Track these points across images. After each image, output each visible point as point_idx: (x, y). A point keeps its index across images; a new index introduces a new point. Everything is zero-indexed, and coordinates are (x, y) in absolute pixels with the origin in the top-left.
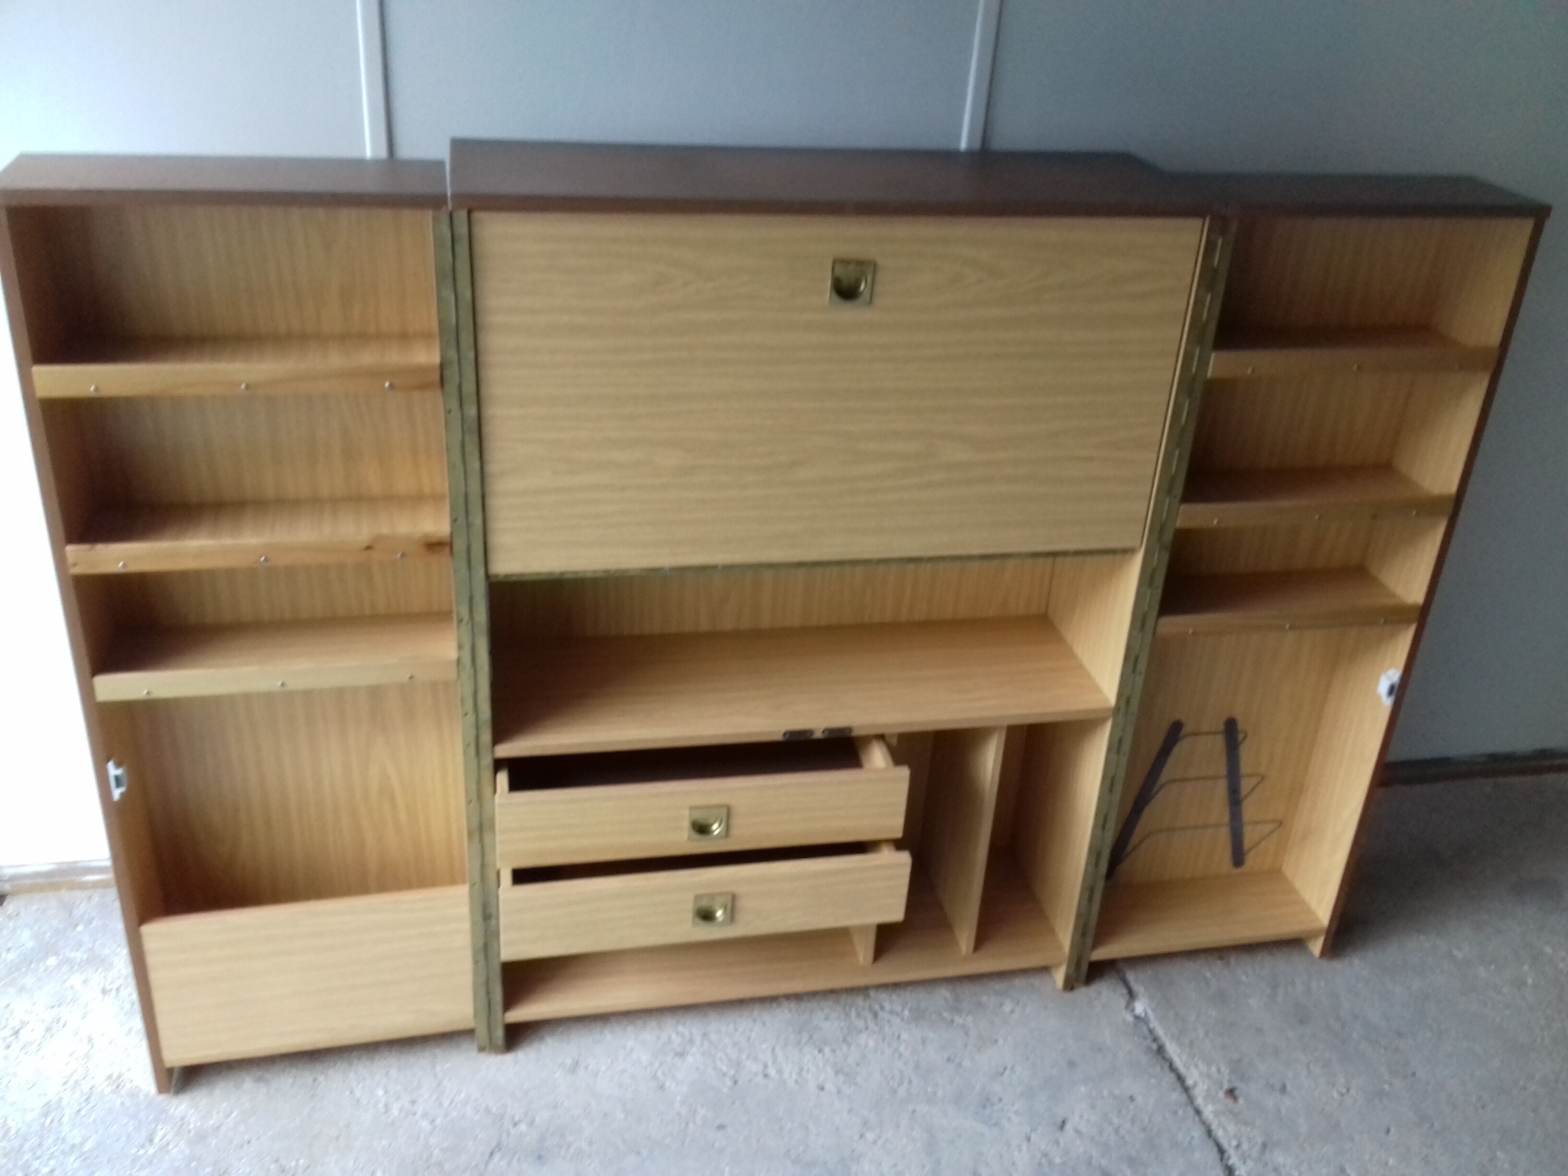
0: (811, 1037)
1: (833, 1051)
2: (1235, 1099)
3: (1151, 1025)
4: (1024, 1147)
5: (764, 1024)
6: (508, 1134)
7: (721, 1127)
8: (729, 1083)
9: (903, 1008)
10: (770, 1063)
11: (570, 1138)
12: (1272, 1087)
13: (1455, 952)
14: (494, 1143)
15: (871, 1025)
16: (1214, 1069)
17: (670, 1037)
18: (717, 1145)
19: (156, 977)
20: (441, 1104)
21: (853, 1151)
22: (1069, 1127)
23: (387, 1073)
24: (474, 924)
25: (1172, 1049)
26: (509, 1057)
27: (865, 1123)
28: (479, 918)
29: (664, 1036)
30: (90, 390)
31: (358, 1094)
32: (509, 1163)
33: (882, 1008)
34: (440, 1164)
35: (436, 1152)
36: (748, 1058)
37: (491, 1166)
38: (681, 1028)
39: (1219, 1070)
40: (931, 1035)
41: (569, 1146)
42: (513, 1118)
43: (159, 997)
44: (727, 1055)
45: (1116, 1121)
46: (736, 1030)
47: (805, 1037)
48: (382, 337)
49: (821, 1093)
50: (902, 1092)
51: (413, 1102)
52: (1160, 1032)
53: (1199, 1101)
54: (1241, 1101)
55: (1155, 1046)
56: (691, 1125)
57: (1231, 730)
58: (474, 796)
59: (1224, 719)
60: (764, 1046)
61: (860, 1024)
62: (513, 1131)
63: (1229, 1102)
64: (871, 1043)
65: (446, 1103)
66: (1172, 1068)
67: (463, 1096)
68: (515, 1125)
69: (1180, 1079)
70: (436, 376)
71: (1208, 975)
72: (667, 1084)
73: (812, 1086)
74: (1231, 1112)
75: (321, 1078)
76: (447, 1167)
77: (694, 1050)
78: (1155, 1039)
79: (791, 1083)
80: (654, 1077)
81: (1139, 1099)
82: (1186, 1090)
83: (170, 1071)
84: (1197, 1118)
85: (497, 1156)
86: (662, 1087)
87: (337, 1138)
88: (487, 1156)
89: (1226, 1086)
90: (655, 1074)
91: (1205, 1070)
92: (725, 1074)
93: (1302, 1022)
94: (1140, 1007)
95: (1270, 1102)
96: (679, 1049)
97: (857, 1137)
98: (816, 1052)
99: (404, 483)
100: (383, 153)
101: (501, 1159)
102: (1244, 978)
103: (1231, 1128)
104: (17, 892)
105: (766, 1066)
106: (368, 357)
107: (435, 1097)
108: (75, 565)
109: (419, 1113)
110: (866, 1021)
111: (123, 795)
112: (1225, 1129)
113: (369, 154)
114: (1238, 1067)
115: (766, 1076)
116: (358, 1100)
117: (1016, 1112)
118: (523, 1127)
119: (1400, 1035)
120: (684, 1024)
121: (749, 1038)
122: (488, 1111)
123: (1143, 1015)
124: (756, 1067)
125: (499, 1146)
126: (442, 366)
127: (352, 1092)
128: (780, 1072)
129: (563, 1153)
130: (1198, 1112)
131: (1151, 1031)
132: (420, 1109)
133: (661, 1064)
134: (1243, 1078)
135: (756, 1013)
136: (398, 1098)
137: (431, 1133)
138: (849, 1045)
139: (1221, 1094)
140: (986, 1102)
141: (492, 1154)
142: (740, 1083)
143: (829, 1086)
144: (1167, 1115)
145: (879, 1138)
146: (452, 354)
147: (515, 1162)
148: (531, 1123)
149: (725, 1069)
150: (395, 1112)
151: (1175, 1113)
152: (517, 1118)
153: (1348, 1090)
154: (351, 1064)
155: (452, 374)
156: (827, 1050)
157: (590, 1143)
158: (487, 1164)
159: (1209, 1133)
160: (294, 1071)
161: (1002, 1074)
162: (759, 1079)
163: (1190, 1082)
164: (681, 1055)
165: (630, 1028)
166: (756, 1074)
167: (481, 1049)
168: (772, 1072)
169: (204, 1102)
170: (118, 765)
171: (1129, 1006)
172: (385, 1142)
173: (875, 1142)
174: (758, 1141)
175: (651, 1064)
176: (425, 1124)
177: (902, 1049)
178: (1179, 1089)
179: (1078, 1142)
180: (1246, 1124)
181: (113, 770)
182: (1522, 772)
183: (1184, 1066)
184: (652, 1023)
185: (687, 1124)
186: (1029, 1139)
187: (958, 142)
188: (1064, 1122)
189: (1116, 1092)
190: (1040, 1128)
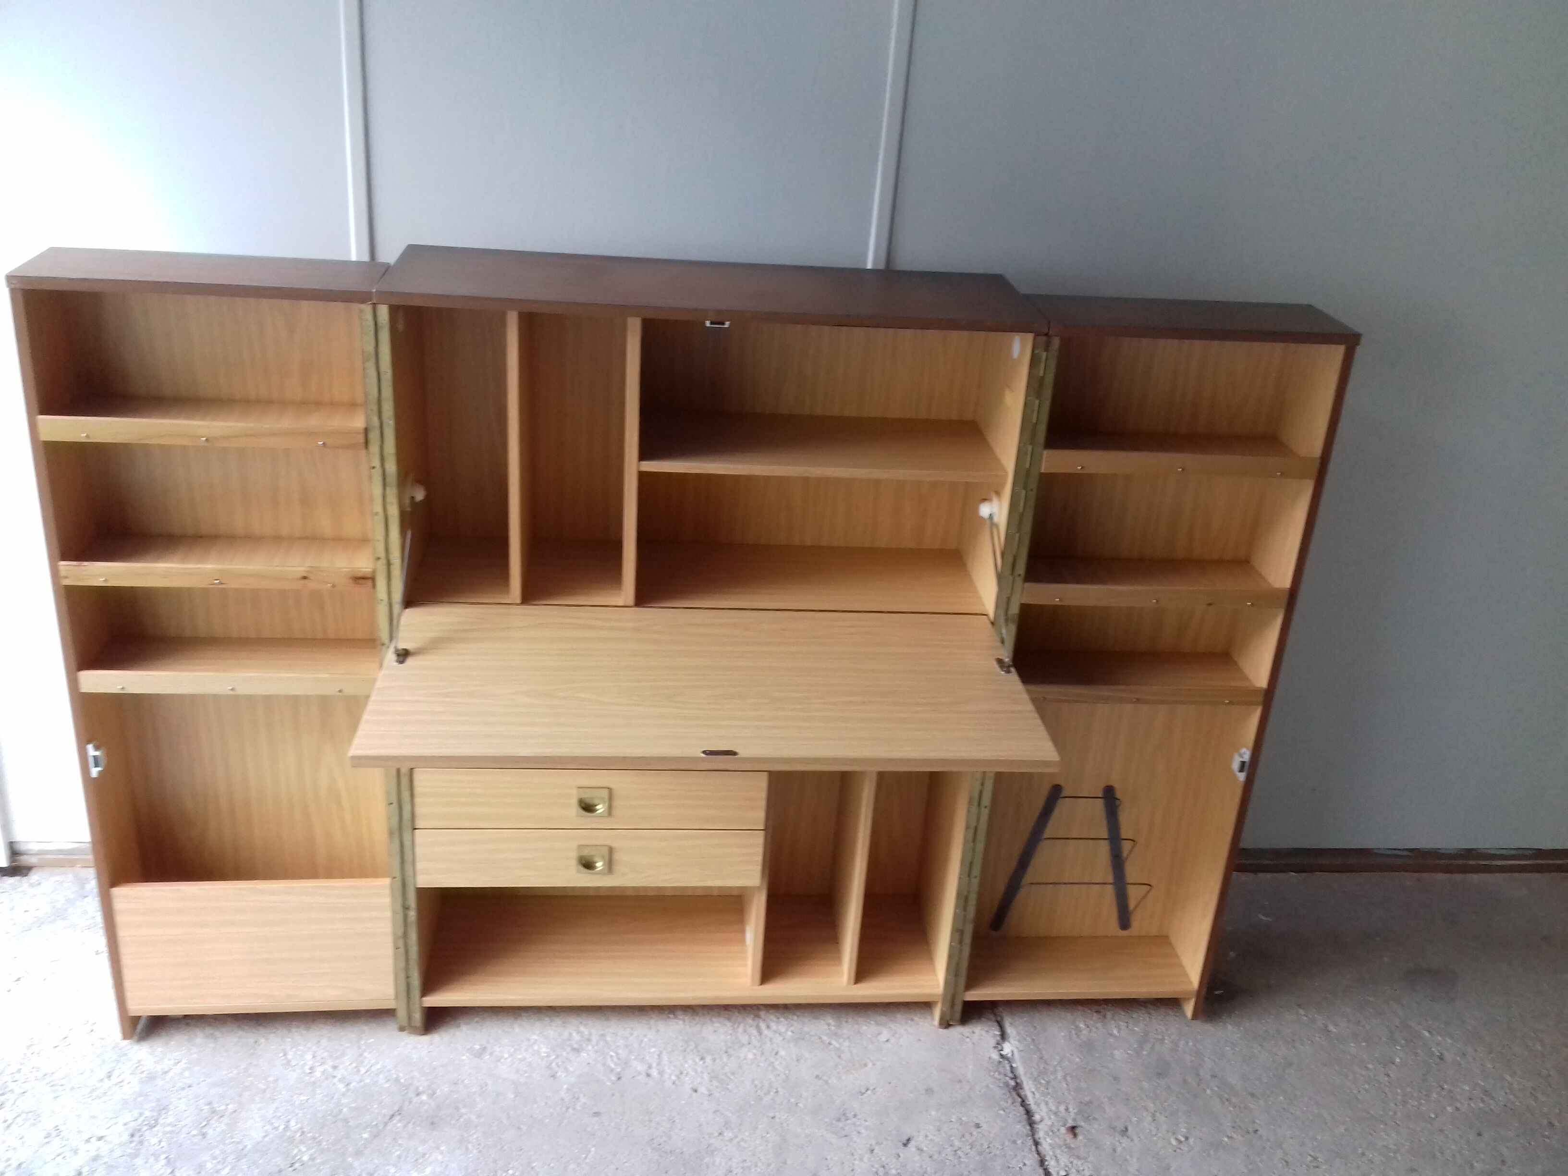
0: (696, 1047)
1: (714, 1060)
2: (1075, 1135)
3: (1014, 1065)
4: (867, 1156)
5: (658, 1031)
6: (410, 1102)
7: (597, 1114)
8: (613, 1078)
9: (787, 1030)
10: (654, 1065)
11: (463, 1111)
12: (1114, 1129)
13: (1331, 1028)
14: (396, 1108)
15: (754, 1042)
16: (1062, 1108)
17: (571, 1034)
18: (589, 1129)
19: (124, 934)
20: (359, 1071)
21: (709, 1145)
22: (912, 1145)
23: (319, 1042)
24: (394, 913)
25: (1029, 1088)
26: (426, 1038)
27: (727, 1124)
28: (399, 908)
29: (566, 1035)
30: (82, 437)
31: (290, 1057)
32: (405, 1127)
33: (768, 1027)
34: (346, 1121)
35: (345, 1110)
36: (635, 1059)
37: (390, 1126)
38: (582, 1029)
39: (1067, 1110)
40: (806, 1055)
41: (461, 1116)
42: (417, 1088)
43: (125, 951)
44: (617, 1054)
45: (957, 1143)
46: (632, 1034)
47: (692, 1045)
48: (333, 405)
49: (694, 1094)
50: (766, 1100)
51: (335, 1068)
52: (1021, 1071)
53: (1041, 1135)
54: (1080, 1137)
55: (1012, 1083)
56: (571, 1110)
57: (1110, 796)
58: (394, 799)
59: (1102, 786)
60: (653, 1050)
61: (744, 1039)
62: (415, 1100)
63: (1069, 1137)
64: (750, 1056)
65: (363, 1070)
66: (1023, 1103)
67: (378, 1066)
68: (418, 1094)
69: (1029, 1113)
70: (361, 439)
71: (1082, 1026)
72: (559, 1074)
73: (687, 1088)
74: (1068, 1147)
75: (262, 1040)
76: (351, 1123)
77: (590, 1047)
78: (1015, 1078)
79: (668, 1084)
80: (549, 1067)
81: (985, 1126)
82: (1031, 1123)
83: (136, 1020)
84: (1034, 1148)
85: (397, 1118)
86: (553, 1076)
87: (264, 1091)
88: (388, 1117)
89: (1070, 1123)
90: (551, 1064)
91: (1054, 1108)
92: (612, 1070)
93: (1159, 1075)
94: (1007, 1049)
95: (1107, 1141)
96: (576, 1046)
97: (716, 1134)
98: (697, 1060)
99: (351, 528)
100: (366, 258)
101: (400, 1121)
102: (1115, 1032)
103: (1064, 1159)
104: (42, 866)
105: (650, 1067)
106: (314, 421)
107: (354, 1065)
108: (66, 577)
109: (339, 1076)
110: (750, 1036)
111: (100, 772)
112: (1057, 1160)
113: (354, 258)
114: (1087, 1109)
115: (648, 1075)
116: (289, 1062)
117: (867, 1128)
118: (424, 1097)
119: (1253, 1095)
120: (586, 1025)
121: (642, 1041)
122: (397, 1080)
123: (1010, 1055)
124: (641, 1067)
125: (399, 1112)
126: (366, 431)
127: (285, 1055)
128: (661, 1073)
129: (453, 1121)
130: (1036, 1143)
131: (1012, 1069)
132: (339, 1074)
133: (558, 1057)
134: (1087, 1119)
135: (652, 1022)
136: (322, 1064)
137: (344, 1095)
138: (729, 1056)
139: (1063, 1130)
140: (842, 1116)
141: (393, 1116)
142: (624, 1079)
143: (702, 1090)
144: (1007, 1143)
145: (736, 1137)
146: (375, 420)
147: (410, 1125)
148: (432, 1095)
149: (613, 1066)
150: (318, 1074)
151: (1015, 1142)
152: (421, 1089)
153: (1187, 1138)
154: (290, 1031)
155: (374, 436)
156: (708, 1059)
157: (479, 1116)
158: (386, 1124)
159: (1042, 1162)
160: (241, 1033)
161: (863, 1094)
162: (642, 1078)
163: (1037, 1117)
164: (577, 1051)
165: (538, 1024)
166: (639, 1073)
167: (402, 1029)
168: (654, 1073)
169: (160, 1049)
170: (97, 748)
171: (998, 1046)
172: (303, 1098)
173: (731, 1140)
174: (626, 1129)
175: (548, 1056)
176: (341, 1087)
177: (777, 1063)
178: (1025, 1123)
179: (917, 1158)
180: (1079, 1158)
181: (92, 751)
182: (1448, 870)
183: (1036, 1103)
184: (558, 1022)
185: (568, 1108)
186: (872, 1151)
187: (865, 261)
188: (909, 1140)
189: (964, 1119)
190: (885, 1143)
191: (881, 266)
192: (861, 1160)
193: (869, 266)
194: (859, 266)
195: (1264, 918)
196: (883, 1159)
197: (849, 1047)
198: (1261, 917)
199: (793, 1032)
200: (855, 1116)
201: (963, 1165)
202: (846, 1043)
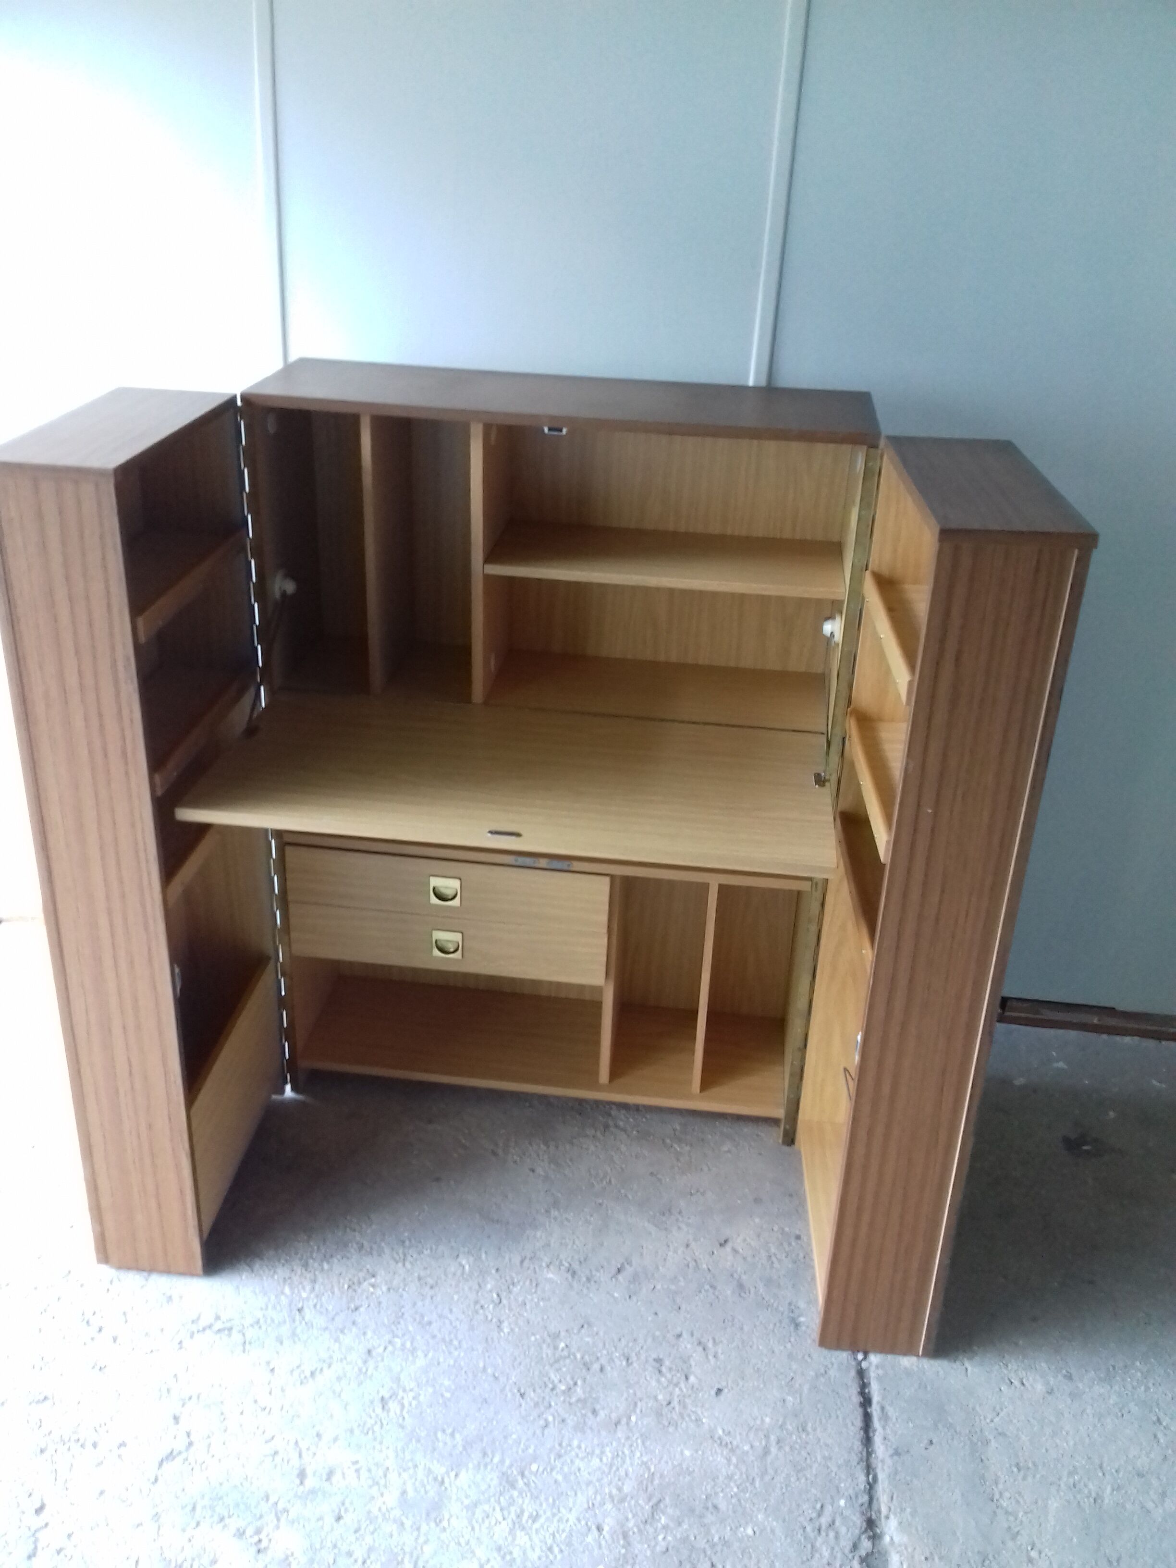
0: (543, 1133)
4: (681, 1250)
8: (461, 1151)
10: (501, 1144)
15: (599, 1135)
18: (427, 1191)
22: (729, 1245)
27: (555, 1204)
36: (485, 1137)
45: (773, 1250)
47: (539, 1131)
49: (531, 1174)
56: (415, 1173)
61: (590, 1132)
64: (592, 1148)
73: (526, 1168)
79: (510, 1162)
90: (407, 1132)
97: (543, 1211)
105: (497, 1146)
110: (596, 1130)
115: (494, 1153)
117: (688, 1224)
121: (494, 1123)
124: (488, 1145)
140: (667, 1211)
143: (540, 1171)
145: (561, 1216)
149: (463, 1141)
161: (692, 1194)
162: (487, 1154)
166: (486, 1150)
174: (461, 1195)
177: (616, 1157)
185: (413, 1171)
186: (688, 1246)
187: (747, 378)
188: (726, 1241)
189: (787, 1229)
190: (702, 1239)
191: (763, 383)
192: (675, 1252)
193: (751, 383)
194: (741, 383)
195: (1158, 1084)
196: (697, 1254)
197: (690, 1152)
198: (1155, 1082)
199: (638, 1131)
200: (680, 1213)
201: (774, 1271)
202: (688, 1148)
